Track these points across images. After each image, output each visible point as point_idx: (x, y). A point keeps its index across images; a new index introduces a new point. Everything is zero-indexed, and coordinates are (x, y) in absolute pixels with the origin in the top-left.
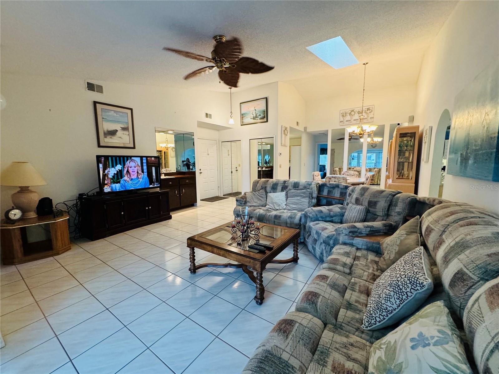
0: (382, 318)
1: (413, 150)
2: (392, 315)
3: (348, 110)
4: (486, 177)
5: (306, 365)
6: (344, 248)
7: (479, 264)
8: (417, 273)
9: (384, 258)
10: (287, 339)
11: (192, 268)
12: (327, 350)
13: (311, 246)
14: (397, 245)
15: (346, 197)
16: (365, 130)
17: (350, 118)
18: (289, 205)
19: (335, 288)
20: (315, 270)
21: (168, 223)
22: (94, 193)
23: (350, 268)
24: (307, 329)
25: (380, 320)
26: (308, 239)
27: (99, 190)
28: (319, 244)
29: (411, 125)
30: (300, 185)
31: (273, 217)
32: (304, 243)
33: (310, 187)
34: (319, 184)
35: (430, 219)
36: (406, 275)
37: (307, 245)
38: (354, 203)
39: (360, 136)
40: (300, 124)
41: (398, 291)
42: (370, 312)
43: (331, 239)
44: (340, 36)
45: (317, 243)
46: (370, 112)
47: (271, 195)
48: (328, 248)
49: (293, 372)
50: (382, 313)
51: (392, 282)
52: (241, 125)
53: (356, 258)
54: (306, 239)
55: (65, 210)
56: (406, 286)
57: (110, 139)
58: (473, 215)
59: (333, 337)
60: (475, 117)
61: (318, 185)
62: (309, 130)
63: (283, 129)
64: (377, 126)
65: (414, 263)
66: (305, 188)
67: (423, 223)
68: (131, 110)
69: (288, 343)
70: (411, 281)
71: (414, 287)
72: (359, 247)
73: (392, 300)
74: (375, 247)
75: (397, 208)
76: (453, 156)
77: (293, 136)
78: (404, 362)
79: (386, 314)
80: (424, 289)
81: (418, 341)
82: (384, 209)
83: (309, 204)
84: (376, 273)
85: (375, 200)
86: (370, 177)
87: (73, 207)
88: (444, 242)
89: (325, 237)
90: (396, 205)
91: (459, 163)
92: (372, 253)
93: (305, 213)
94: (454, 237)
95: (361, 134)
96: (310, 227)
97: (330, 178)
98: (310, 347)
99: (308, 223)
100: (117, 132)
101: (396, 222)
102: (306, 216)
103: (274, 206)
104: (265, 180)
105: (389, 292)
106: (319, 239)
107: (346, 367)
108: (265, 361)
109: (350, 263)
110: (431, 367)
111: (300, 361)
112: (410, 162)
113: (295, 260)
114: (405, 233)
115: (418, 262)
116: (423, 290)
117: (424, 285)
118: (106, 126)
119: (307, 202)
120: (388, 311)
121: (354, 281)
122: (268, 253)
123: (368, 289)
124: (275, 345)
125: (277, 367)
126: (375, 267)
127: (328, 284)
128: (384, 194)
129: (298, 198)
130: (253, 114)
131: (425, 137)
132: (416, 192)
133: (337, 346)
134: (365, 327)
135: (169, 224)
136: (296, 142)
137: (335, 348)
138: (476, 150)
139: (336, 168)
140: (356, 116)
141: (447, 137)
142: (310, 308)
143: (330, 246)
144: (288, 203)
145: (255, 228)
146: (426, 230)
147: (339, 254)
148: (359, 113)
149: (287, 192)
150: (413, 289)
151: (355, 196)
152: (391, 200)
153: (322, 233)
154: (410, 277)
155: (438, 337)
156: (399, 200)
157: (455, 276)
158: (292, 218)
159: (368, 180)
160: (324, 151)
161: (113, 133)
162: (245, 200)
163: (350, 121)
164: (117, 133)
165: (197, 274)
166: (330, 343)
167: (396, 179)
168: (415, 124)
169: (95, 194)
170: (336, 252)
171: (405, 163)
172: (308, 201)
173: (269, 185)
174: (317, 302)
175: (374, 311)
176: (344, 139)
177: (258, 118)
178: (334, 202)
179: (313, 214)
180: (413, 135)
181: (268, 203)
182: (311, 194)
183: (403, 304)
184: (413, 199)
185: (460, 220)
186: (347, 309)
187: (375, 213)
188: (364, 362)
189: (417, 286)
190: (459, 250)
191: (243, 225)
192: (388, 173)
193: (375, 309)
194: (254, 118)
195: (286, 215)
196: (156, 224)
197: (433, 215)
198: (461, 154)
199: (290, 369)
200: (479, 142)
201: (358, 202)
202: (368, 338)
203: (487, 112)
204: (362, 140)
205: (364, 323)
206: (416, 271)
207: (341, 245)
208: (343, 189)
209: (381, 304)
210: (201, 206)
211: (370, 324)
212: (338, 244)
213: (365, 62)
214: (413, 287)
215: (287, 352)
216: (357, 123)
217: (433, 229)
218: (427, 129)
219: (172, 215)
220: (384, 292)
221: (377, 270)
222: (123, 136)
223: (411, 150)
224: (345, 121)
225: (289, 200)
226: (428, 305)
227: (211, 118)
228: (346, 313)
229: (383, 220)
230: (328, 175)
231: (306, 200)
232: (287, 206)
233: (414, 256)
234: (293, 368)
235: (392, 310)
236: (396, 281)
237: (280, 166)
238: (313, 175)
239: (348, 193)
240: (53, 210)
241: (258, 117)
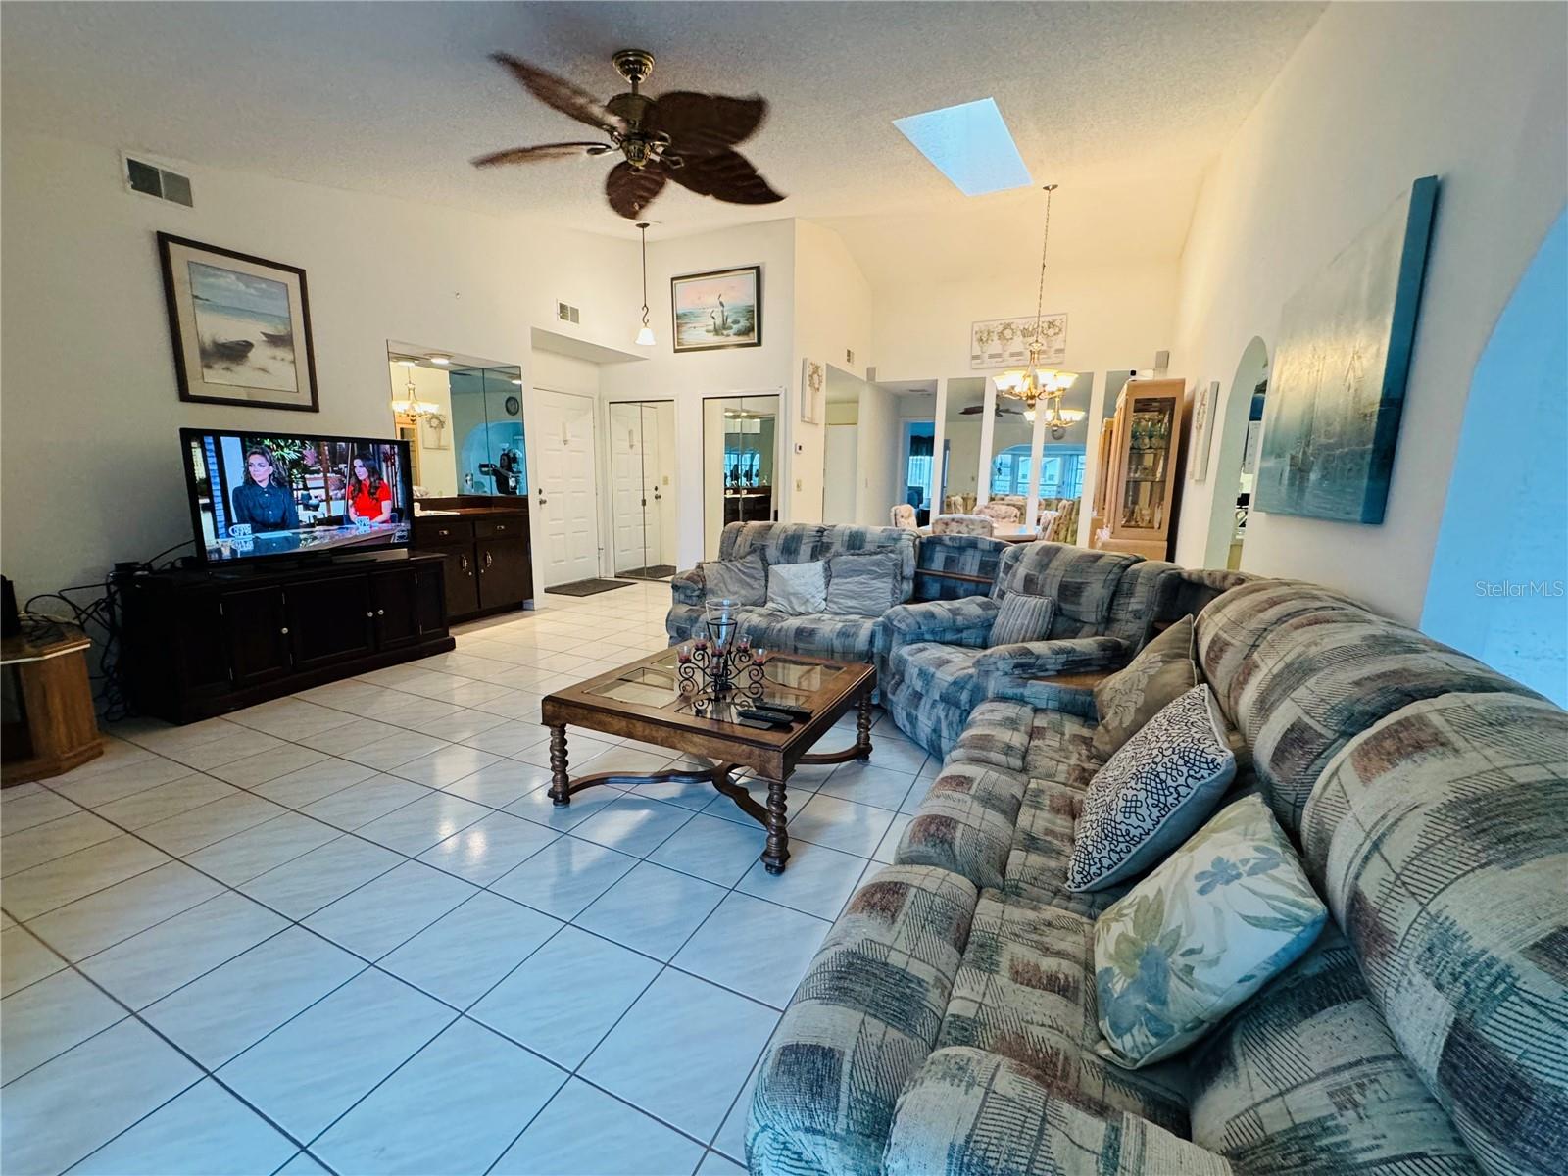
0: (1115, 857)
1: (1167, 450)
2: (1139, 846)
3: (995, 324)
4: (1348, 513)
5: (950, 974)
6: (1002, 708)
7: (1336, 705)
8: (1201, 741)
9: (1106, 728)
10: (893, 923)
11: (559, 789)
12: (993, 938)
13: (904, 714)
14: (1140, 690)
15: (998, 575)
16: (1044, 386)
17: (1000, 347)
18: (836, 599)
19: (993, 804)
20: (919, 778)
21: (445, 662)
22: (173, 563)
23: (1024, 758)
24: (937, 900)
25: (1112, 863)
26: (893, 694)
27: (194, 549)
28: (928, 706)
29: (1160, 378)
30: (867, 540)
31: (792, 634)
32: (882, 708)
33: (896, 546)
34: (920, 537)
35: (1220, 619)
36: (1174, 748)
37: (892, 714)
38: (1021, 589)
39: (1030, 402)
40: (855, 357)
41: (1156, 788)
42: (1086, 849)
43: (963, 688)
44: (992, 99)
45: (923, 702)
46: (1055, 334)
47: (782, 571)
48: (954, 714)
49: (921, 990)
50: (1116, 846)
51: (1140, 769)
52: (676, 351)
53: (1034, 733)
54: (890, 695)
55: (66, 620)
56: (1175, 773)
57: (225, 372)
58: (1319, 604)
59: (1003, 912)
60: (1329, 360)
61: (917, 542)
62: (883, 377)
63: (809, 370)
64: (1077, 376)
65: (1192, 720)
66: (882, 548)
67: (1202, 632)
68: (301, 273)
69: (899, 932)
70: (1187, 759)
71: (1196, 773)
72: (1039, 706)
73: (1144, 811)
74: (1079, 702)
75: (1132, 600)
76: (1271, 463)
77: (836, 394)
78: (1184, 926)
79: (1127, 846)
80: (1218, 773)
81: (1214, 875)
82: (1100, 603)
83: (893, 595)
84: (1086, 766)
85: (1079, 580)
86: (1052, 522)
87: (95, 610)
88: (1257, 667)
89: (946, 684)
90: (1130, 594)
91: (1285, 481)
92: (1075, 719)
93: (887, 622)
94: (1282, 654)
95: (1032, 397)
96: (902, 662)
97: (946, 524)
98: (953, 937)
99: (894, 649)
100: (249, 350)
101: (1128, 637)
102: (888, 629)
103: (790, 602)
104: (762, 526)
105: (1135, 792)
106: (927, 691)
107: (1042, 969)
108: (849, 974)
109: (1022, 744)
110: (1245, 918)
111: (933, 966)
112: (1158, 480)
113: (861, 753)
114: (1159, 658)
115: (1199, 717)
116: (1213, 777)
117: (1218, 764)
118: (206, 326)
119: (889, 590)
120: (1132, 839)
121: (1036, 787)
122: (798, 729)
123: (1072, 801)
124: (867, 939)
125: (881, 984)
126: (1084, 752)
127: (974, 797)
128: (1101, 564)
129: (862, 579)
130: (714, 318)
131: (1198, 413)
132: (1171, 556)
133: (1017, 929)
134: (1073, 885)
135: (449, 667)
136: (842, 412)
137: (1012, 933)
138: (1328, 447)
139: (954, 496)
140: (1018, 344)
141: (1256, 414)
142: (935, 855)
143: (960, 708)
144: (831, 594)
145: (750, 663)
146: (1211, 648)
147: (991, 724)
148: (1026, 333)
149: (829, 561)
150: (1191, 776)
151: (1022, 571)
152: (1119, 580)
153: (938, 675)
154: (1184, 751)
155: (1254, 858)
156: (1139, 580)
157: (1284, 736)
158: (848, 636)
159: (1046, 529)
160: (922, 444)
161: (235, 352)
162: (700, 586)
163: (999, 355)
164: (250, 354)
165: (573, 806)
166: (998, 924)
167: (1123, 527)
168: (1173, 374)
169: (179, 564)
170: (982, 720)
171: (1143, 484)
172: (891, 586)
173: (774, 539)
174: (953, 838)
175: (1095, 844)
176: (982, 411)
177: (731, 332)
178: (961, 592)
179: (909, 621)
180: (1166, 405)
181: (773, 596)
182: (899, 566)
183: (1168, 815)
184: (1171, 575)
185: (1291, 615)
186: (1027, 849)
187: (1077, 618)
188: (1082, 956)
189: (1200, 768)
190: (1292, 679)
191: (717, 652)
192: (1095, 512)
193: (1099, 840)
194: (717, 332)
195: (829, 627)
196: (401, 665)
197: (1225, 611)
198: (1292, 457)
199: (913, 985)
200: (1337, 428)
201: (1030, 586)
202: (1083, 908)
203: (1357, 348)
204: (1030, 415)
205: (1071, 878)
206: (1197, 736)
207: (992, 701)
208: (989, 551)
209: (1113, 824)
210: (545, 608)
211: (1085, 877)
212: (982, 700)
213: (1050, 184)
214: (1192, 773)
215: (900, 951)
216: (1021, 363)
217: (1227, 644)
218: (1206, 391)
219: (456, 638)
220: (1120, 795)
221: (1089, 758)
222: (271, 365)
223: (1161, 448)
224: (986, 355)
225: (836, 584)
226: (1227, 805)
227: (578, 322)
228: (1026, 859)
229: (1096, 634)
230: (934, 516)
231: (884, 586)
232: (830, 604)
233: (1188, 706)
234: (920, 982)
235: (1141, 834)
236: (1152, 765)
237: (798, 486)
238: (895, 515)
239: (1003, 563)
240: (19, 620)
241: (731, 328)
